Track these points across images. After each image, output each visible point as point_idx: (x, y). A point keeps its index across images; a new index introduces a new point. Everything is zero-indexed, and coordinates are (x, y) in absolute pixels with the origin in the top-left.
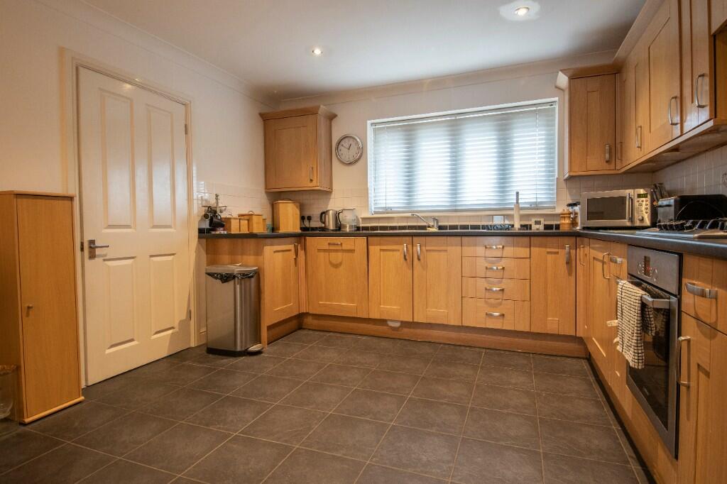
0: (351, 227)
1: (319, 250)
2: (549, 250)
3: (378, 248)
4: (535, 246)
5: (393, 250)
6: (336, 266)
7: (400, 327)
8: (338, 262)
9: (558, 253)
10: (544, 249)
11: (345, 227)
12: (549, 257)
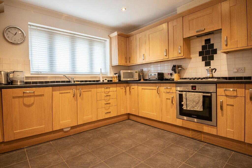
0: (21, 82)
1: (14, 97)
2: (121, 88)
3: (58, 92)
4: (118, 87)
5: (67, 93)
6: (29, 106)
7: (70, 130)
8: (31, 103)
9: (123, 89)
10: (120, 88)
11: (17, 82)
12: (121, 90)
